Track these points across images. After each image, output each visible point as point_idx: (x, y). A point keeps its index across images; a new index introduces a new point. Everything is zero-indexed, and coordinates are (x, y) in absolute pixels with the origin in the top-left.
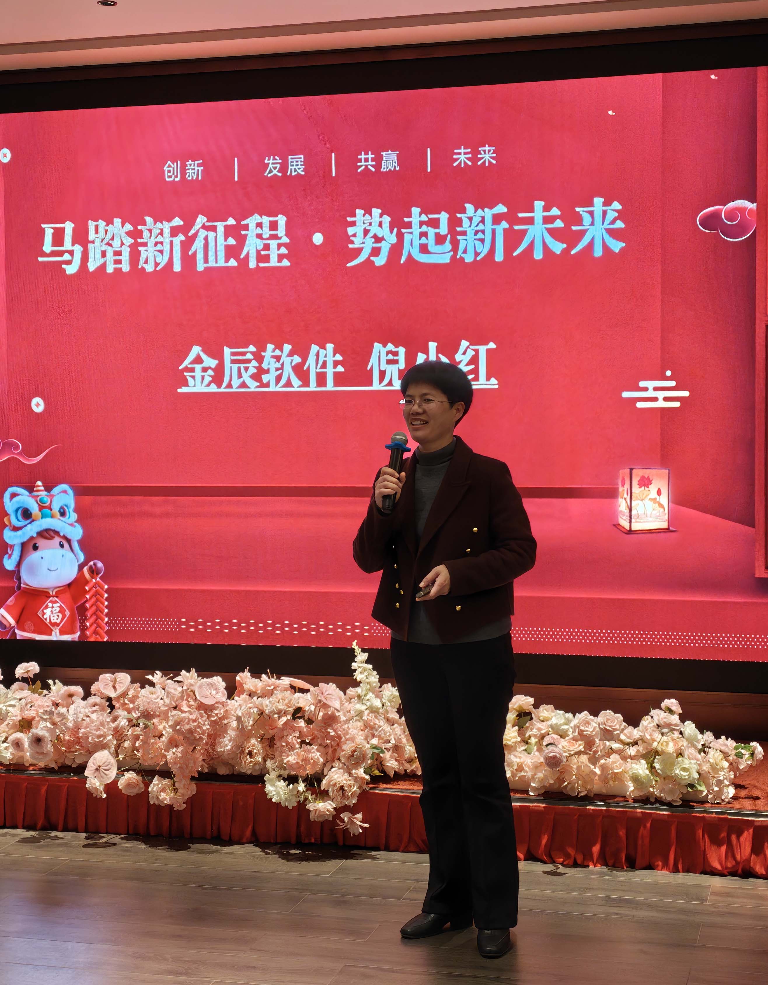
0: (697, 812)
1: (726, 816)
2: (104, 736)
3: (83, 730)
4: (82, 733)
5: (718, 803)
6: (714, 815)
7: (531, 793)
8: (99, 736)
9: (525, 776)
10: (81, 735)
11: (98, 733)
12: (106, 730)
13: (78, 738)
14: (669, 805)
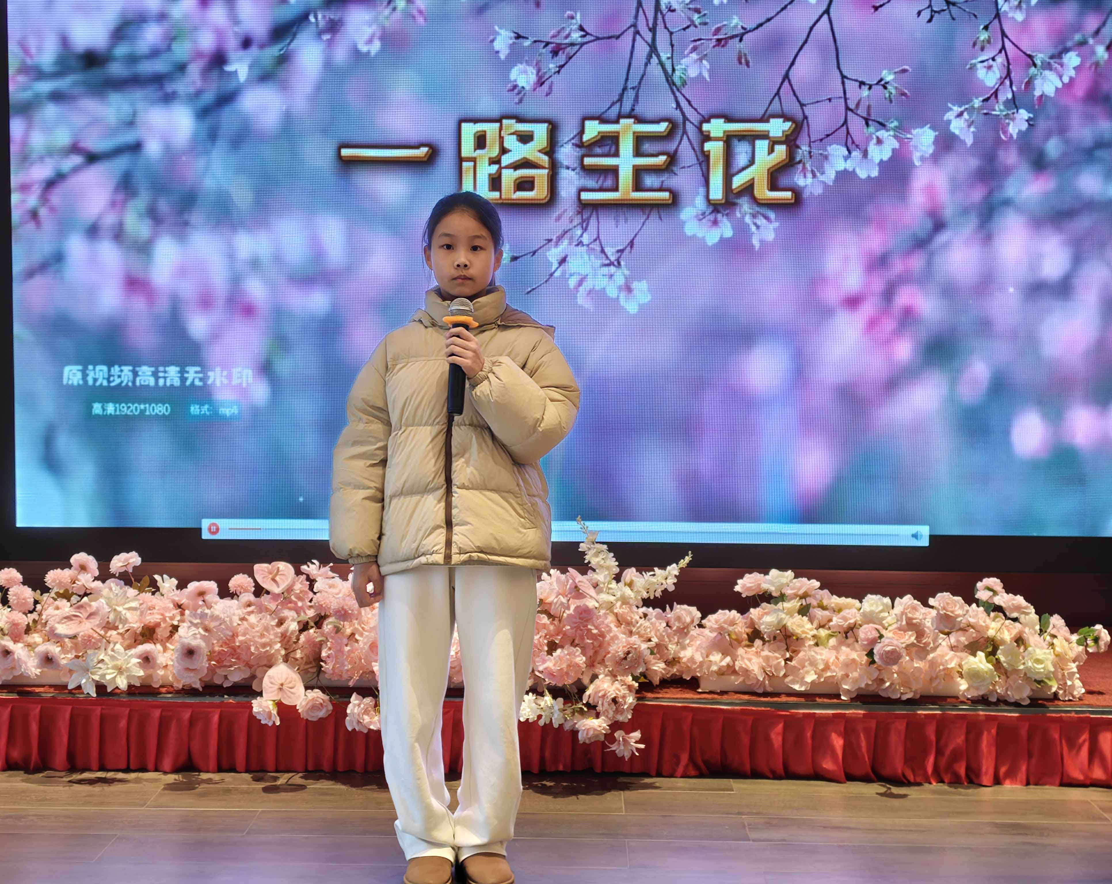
0: (1052, 711)
1: (1088, 715)
2: (270, 644)
3: (241, 638)
4: (241, 642)
5: (1070, 700)
6: (1073, 715)
7: (843, 698)
8: (264, 645)
9: (833, 677)
10: (237, 644)
11: (264, 640)
12: (272, 637)
13: (234, 649)
14: (1017, 704)
